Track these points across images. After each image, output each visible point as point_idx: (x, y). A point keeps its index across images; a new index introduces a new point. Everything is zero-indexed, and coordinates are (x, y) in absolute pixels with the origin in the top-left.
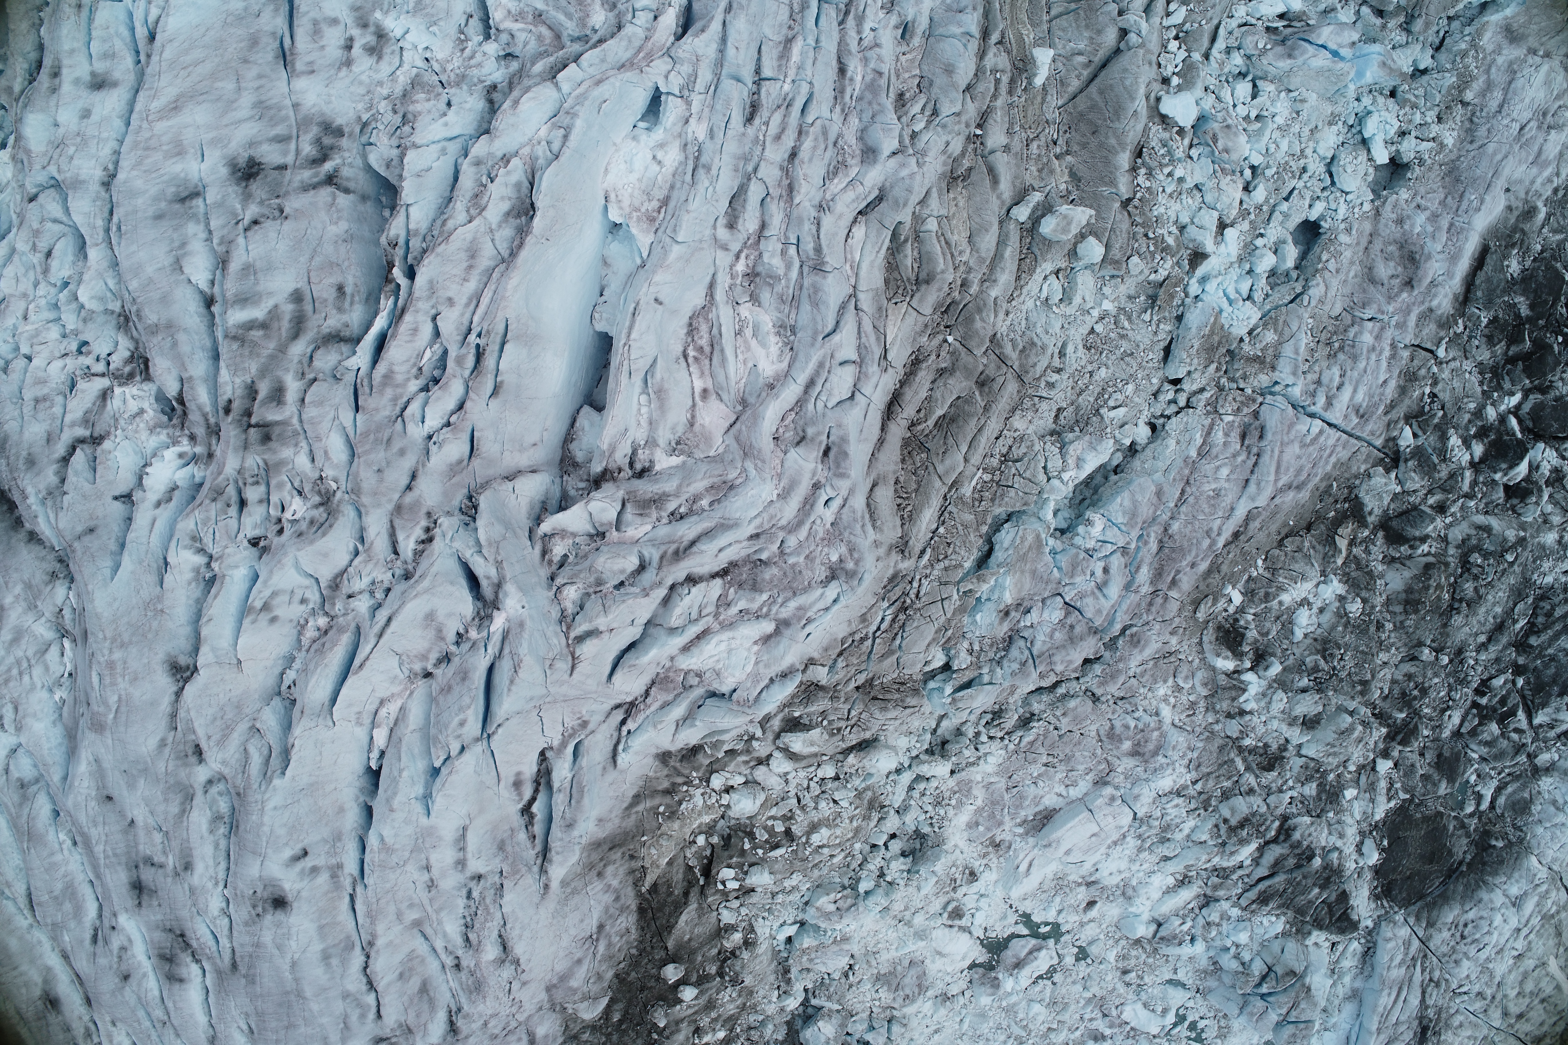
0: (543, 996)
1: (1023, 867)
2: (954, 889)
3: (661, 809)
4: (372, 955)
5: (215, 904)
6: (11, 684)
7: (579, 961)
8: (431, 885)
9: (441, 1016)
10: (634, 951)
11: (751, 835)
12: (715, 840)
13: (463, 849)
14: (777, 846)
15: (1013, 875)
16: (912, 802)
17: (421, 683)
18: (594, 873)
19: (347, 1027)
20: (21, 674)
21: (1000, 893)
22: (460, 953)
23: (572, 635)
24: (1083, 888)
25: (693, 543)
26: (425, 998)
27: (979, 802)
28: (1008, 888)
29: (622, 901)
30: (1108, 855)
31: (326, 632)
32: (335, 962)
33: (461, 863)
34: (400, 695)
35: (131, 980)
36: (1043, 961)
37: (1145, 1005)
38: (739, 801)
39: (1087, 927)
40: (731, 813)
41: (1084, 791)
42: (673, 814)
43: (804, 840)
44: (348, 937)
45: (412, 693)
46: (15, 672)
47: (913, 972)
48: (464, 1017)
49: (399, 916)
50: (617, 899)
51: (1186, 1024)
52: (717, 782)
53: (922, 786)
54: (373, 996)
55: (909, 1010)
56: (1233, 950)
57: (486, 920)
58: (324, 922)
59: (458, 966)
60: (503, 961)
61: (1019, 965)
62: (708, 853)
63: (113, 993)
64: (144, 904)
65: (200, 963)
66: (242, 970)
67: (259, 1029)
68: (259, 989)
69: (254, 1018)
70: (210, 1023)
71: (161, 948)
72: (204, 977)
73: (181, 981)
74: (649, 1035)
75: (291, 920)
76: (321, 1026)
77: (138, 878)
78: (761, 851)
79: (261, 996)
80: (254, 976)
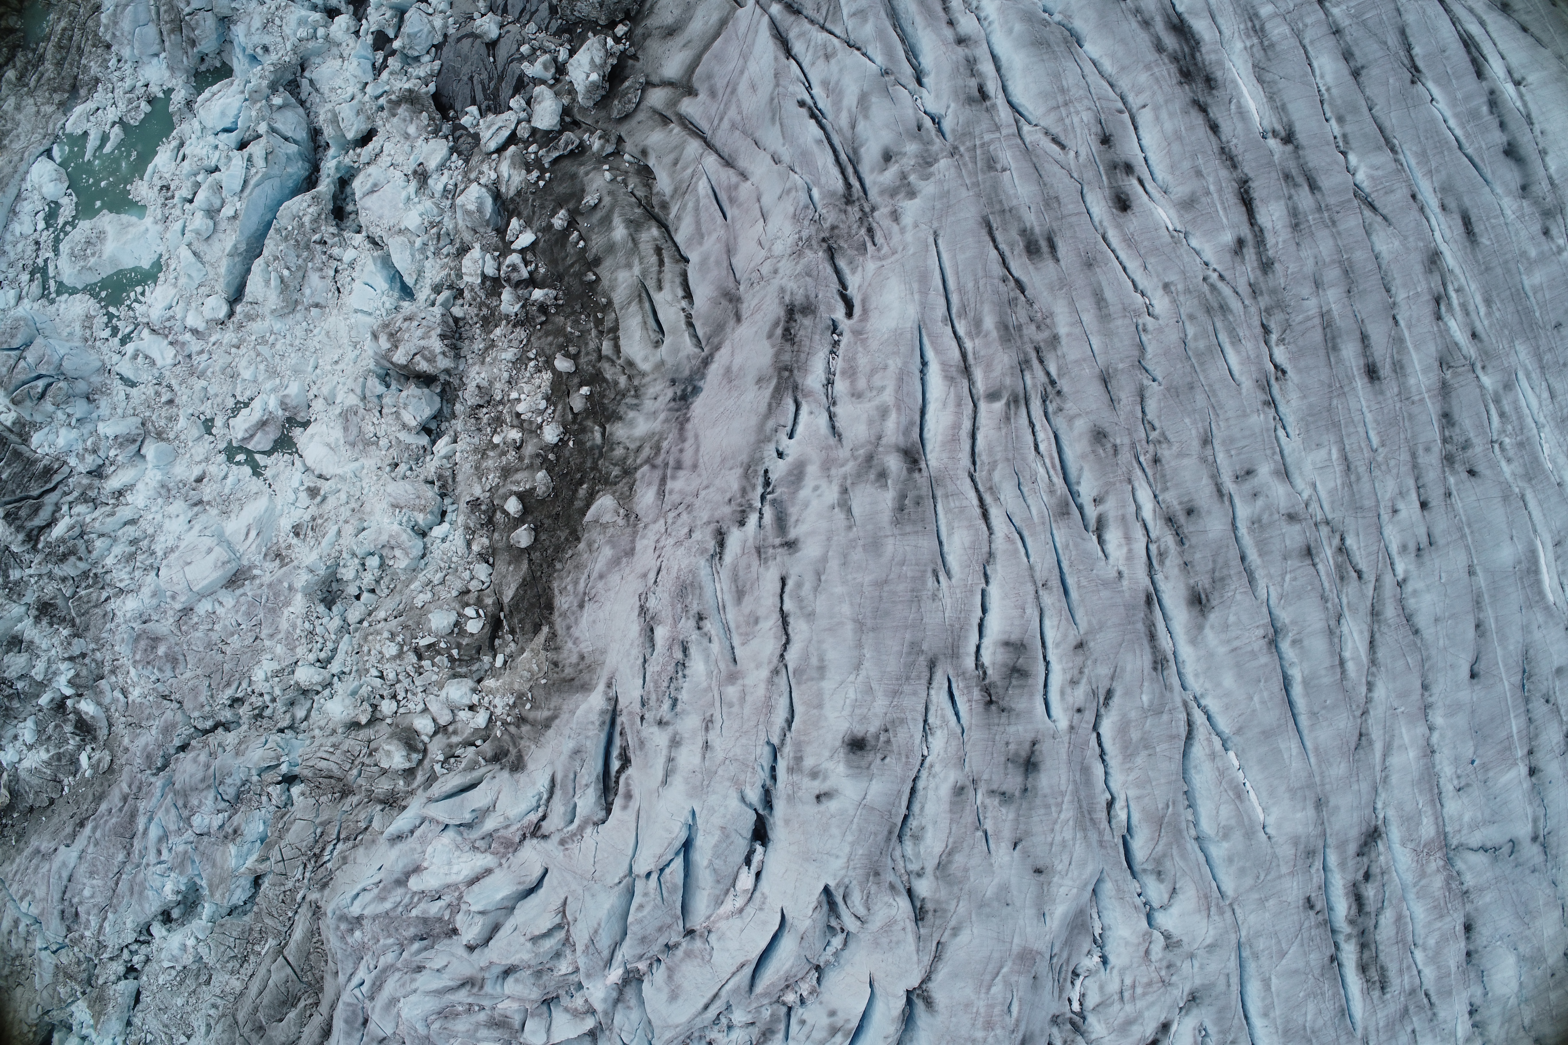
0: (640, 545)
1: (253, 534)
2: (314, 519)
3: (528, 706)
4: (775, 660)
5: (938, 742)
6: (1145, 980)
7: (601, 577)
8: (708, 724)
9: (728, 558)
10: (558, 566)
11: (451, 659)
12: (486, 659)
13: (670, 760)
14: (429, 646)
15: (262, 526)
16: (333, 637)
17: (697, 927)
18: (587, 661)
19: (818, 575)
20: (1134, 987)
21: (279, 501)
22: (694, 636)
23: (562, 934)
24: (205, 499)
25: (463, 985)
26: (740, 584)
27: (286, 612)
28: (270, 510)
29: (564, 624)
30: (179, 538)
31: (787, 987)
32: (814, 661)
33: (675, 742)
34: (720, 918)
36: (242, 424)
37: (153, 363)
38: (462, 697)
39: (202, 457)
40: (469, 683)
41: (200, 605)
42: (520, 696)
43: (405, 648)
44: (799, 683)
45: (708, 918)
46: (1139, 991)
47: (351, 438)
48: (706, 550)
49: (743, 699)
50: (569, 628)
51: (120, 335)
52: (481, 719)
53: (322, 655)
54: (785, 607)
55: (353, 400)
56: (73, 422)
57: (659, 674)
58: (815, 712)
59: (700, 618)
60: (652, 618)
61: (263, 424)
62: (497, 642)
63: (1101, 627)
64: (1027, 746)
65: (979, 665)
66: (922, 661)
67: (922, 579)
68: (908, 636)
69: (926, 594)
70: (987, 583)
71: (1022, 687)
72: (978, 648)
73: (1007, 644)
74: (558, 459)
75: (847, 725)
76: (844, 583)
77: (1026, 778)
78: (443, 645)
79: (906, 627)
80: (909, 654)
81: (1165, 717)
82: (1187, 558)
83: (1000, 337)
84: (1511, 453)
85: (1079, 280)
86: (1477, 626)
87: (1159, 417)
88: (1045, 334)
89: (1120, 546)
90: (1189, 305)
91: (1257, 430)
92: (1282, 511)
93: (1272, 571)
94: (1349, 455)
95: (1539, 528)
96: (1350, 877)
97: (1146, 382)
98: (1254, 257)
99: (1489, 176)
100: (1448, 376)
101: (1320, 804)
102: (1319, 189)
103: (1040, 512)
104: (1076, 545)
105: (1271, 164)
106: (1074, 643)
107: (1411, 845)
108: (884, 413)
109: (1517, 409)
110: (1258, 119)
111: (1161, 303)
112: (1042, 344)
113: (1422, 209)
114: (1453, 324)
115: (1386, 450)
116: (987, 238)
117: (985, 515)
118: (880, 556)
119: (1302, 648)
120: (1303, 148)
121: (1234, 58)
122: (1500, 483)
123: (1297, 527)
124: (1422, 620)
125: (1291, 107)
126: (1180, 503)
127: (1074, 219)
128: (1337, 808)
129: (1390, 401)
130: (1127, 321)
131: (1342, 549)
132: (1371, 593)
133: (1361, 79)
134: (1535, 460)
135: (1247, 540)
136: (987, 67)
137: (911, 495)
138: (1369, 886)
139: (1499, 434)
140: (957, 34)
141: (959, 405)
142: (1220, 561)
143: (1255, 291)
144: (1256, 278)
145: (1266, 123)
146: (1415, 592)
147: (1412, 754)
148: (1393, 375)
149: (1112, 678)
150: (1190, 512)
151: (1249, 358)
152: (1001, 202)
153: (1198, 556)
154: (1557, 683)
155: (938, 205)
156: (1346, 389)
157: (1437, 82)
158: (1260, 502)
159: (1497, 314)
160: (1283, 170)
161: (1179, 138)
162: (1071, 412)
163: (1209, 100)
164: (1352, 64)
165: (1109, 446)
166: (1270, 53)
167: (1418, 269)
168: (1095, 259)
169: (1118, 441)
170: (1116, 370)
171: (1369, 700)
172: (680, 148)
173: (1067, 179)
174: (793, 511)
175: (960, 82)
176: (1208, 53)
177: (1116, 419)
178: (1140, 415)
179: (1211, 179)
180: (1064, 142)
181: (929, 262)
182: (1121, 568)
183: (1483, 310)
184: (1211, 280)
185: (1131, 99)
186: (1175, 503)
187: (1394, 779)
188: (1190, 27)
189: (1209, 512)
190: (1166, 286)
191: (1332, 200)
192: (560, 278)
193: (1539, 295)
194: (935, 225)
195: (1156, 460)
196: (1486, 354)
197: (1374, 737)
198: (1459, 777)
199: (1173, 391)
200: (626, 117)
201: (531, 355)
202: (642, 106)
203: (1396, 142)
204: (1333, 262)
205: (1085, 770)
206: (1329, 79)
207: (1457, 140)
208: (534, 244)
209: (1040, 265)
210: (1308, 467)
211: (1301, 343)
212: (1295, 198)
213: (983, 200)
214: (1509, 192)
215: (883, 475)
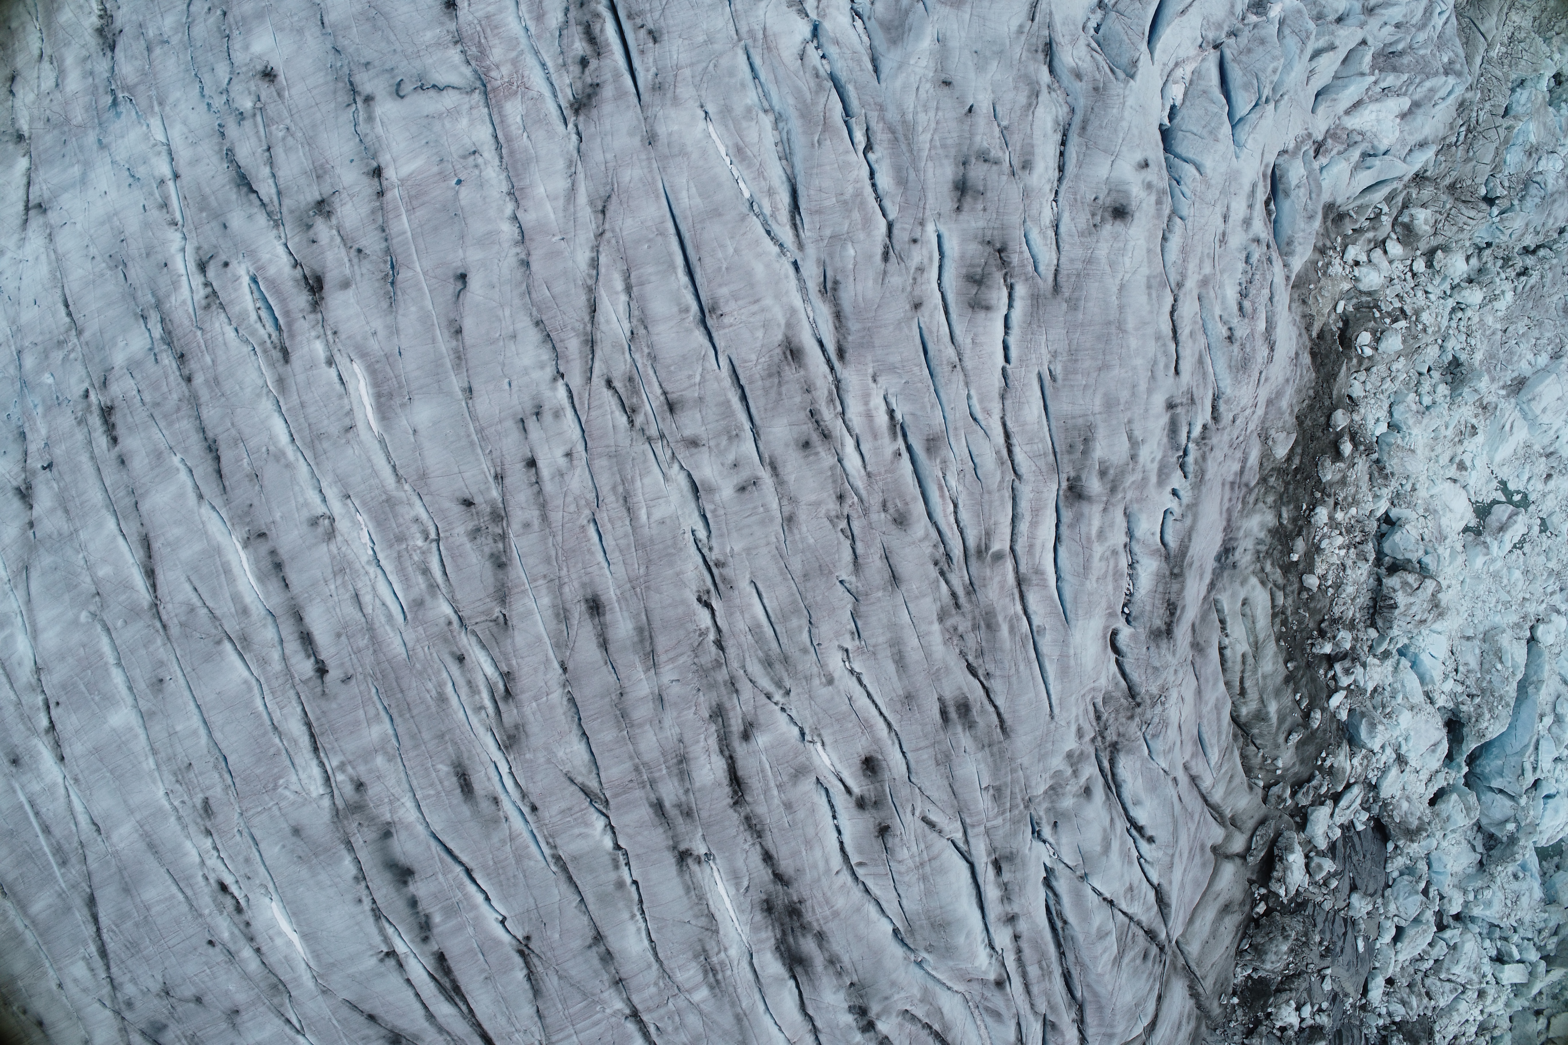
0: (1263, 411)
1: (1506, 428)
2: (1461, 441)
3: (1319, 264)
5: (1046, 212)
7: (1287, 382)
8: (1224, 239)
9: (1209, 395)
10: (1312, 393)
11: (1379, 309)
12: (1349, 308)
13: (1251, 207)
14: (1397, 320)
15: (1498, 435)
16: (1452, 331)
17: (1211, 51)
19: (1153, 377)
21: (1485, 458)
22: (1234, 322)
24: (1544, 459)
26: (1202, 371)
28: (1492, 451)
32: (1153, 295)
33: (1248, 224)
34: (1194, 59)
36: (1517, 529)
38: (1366, 274)
39: (1547, 499)
40: (1362, 287)
41: (1545, 363)
42: (1326, 274)
43: (1414, 318)
44: (1160, 275)
45: (1203, 60)
48: (1223, 404)
49: (1201, 261)
52: (1351, 253)
53: (1457, 314)
55: (1441, 551)
59: (1230, 339)
61: (1501, 530)
62: (1343, 325)
63: (898, 325)
64: (966, 208)
65: (1011, 288)
66: (1066, 292)
67: (1067, 372)
68: (1080, 316)
69: (1063, 357)
70: (1004, 370)
71: (972, 266)
72: (1010, 306)
73: (988, 308)
74: (1312, 493)
75: (1131, 232)
76: (1134, 368)
77: (964, 175)
78: (1388, 321)
79: (1082, 325)
80: (1078, 299)
81: (828, 232)
82: (808, 397)
83: (995, 616)
84: (414, 529)
85: (920, 680)
86: (459, 331)
87: (839, 543)
88: (949, 623)
89: (877, 408)
90: (807, 664)
91: (735, 535)
92: (705, 449)
93: (716, 385)
94: (625, 514)
95: (376, 446)
96: (606, 62)
97: (853, 579)
98: (733, 722)
99: (433, 843)
100: (497, 610)
101: (651, 140)
102: (652, 805)
103: (958, 440)
104: (923, 407)
105: (706, 826)
106: (923, 308)
107: (533, 93)
108: (1101, 534)
109: (405, 579)
110: (716, 874)
111: (835, 662)
112: (954, 612)
113: (524, 795)
114: (490, 670)
115: (579, 523)
116: (1005, 716)
117: (1007, 436)
118: (1105, 394)
119: (679, 304)
120: (668, 848)
121: (737, 937)
122: (430, 493)
123: (688, 432)
124: (533, 336)
125: (680, 891)
126: (817, 454)
127: (922, 744)
128: (631, 134)
129: (574, 576)
130: (871, 641)
131: (630, 412)
132: (597, 365)
133: (592, 933)
134: (380, 523)
135: (740, 417)
136: (992, 893)
137: (1078, 455)
138: (581, 53)
139: (429, 550)
140: (1014, 927)
141: (1031, 546)
142: (773, 394)
143: (732, 685)
144: (730, 699)
145: (708, 870)
146: (542, 367)
147: (541, 191)
148: (568, 606)
149: (885, 273)
150: (806, 445)
151: (742, 612)
152: (992, 755)
153: (798, 399)
154: (347, 272)
155: (1049, 746)
156: (628, 586)
157: (498, 943)
158: (731, 457)
159: (430, 686)
160: (693, 821)
161: (808, 843)
162: (927, 543)
163: (771, 887)
164: (602, 949)
165: (892, 510)
166: (699, 948)
167: (534, 728)
168: (903, 704)
169: (883, 515)
170: (884, 589)
171: (596, 249)
172: (1228, 793)
173: (926, 785)
174: (1166, 439)
175: (1019, 875)
176: (768, 939)
177: (885, 538)
178: (859, 545)
179: (776, 801)
180: (923, 824)
181: (1059, 687)
182: (873, 385)
183: (449, 688)
184: (781, 692)
185: (849, 879)
186: (823, 454)
187: (561, 164)
188: (784, 964)
189: (787, 445)
190: (830, 681)
191: (638, 793)
192: (1309, 665)
193: (372, 712)
194: (1052, 726)
195: (841, 498)
196: (447, 639)
197: (588, 210)
198: (476, 166)
199: (824, 570)
200: (1262, 822)
201: (1331, 591)
202: (1249, 833)
203: (554, 868)
204: (641, 725)
205: (902, 181)
206: (631, 928)
207: (474, 881)
208: (1329, 697)
209: (957, 693)
210: (675, 498)
211: (682, 632)
212: (681, 791)
213: (1008, 755)
214: (408, 827)
215: (1103, 473)
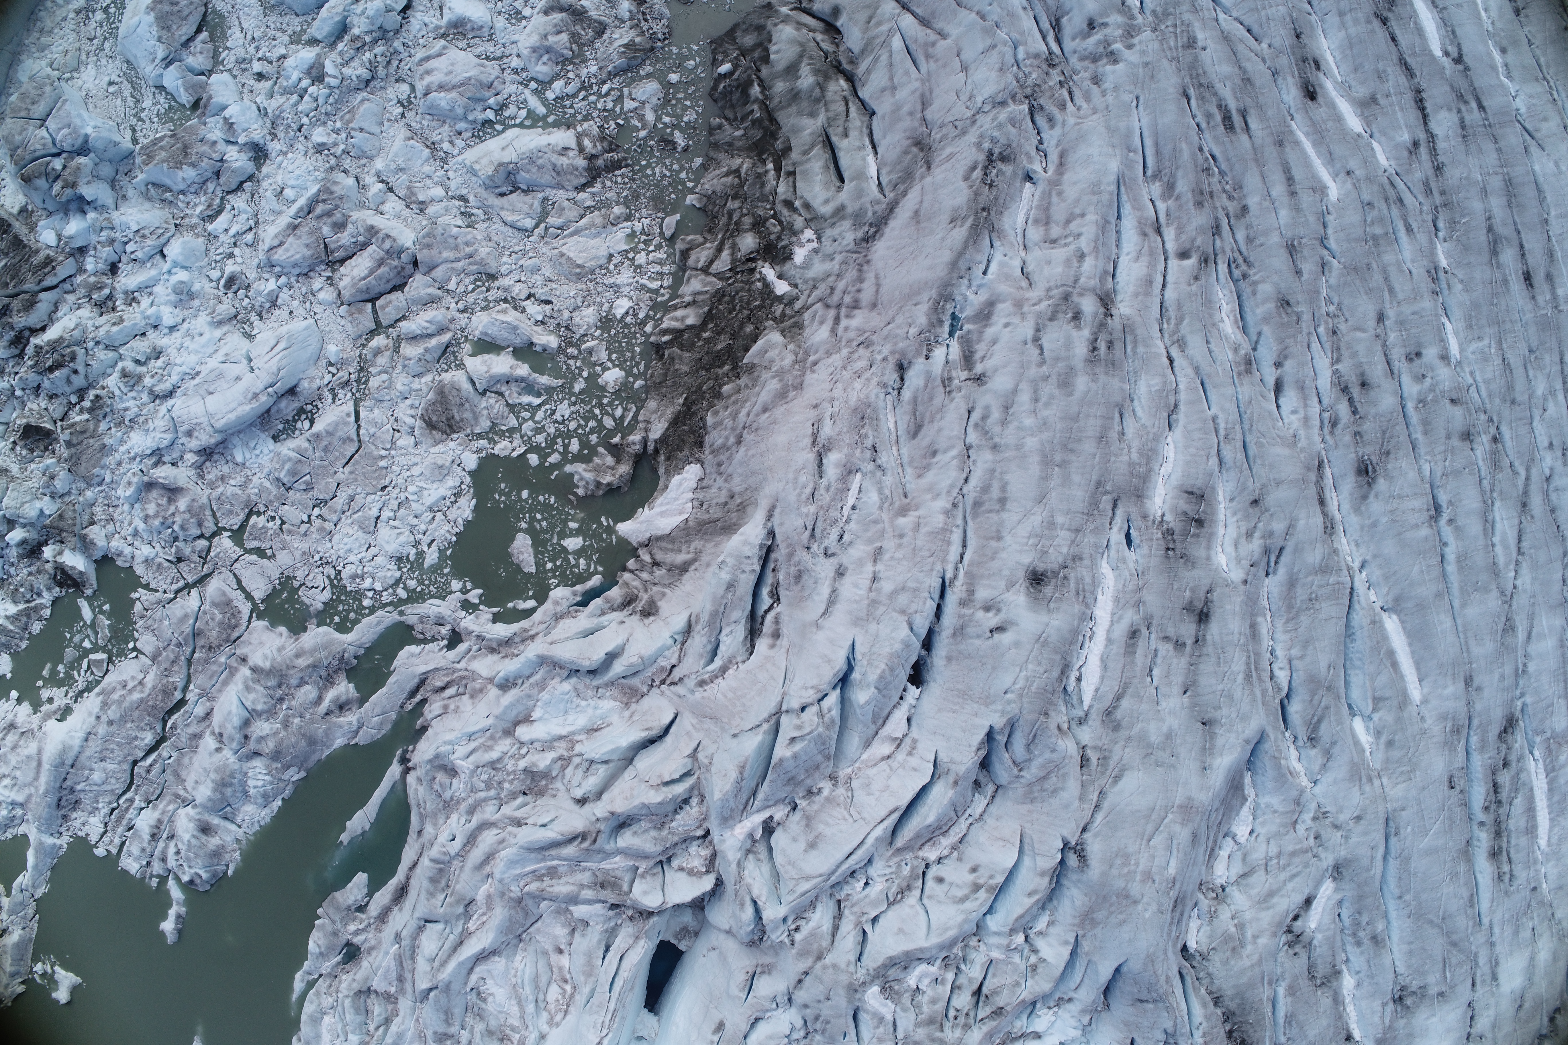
0: (807, 380)
4: (955, 491)
6: (1290, 850)
7: (765, 410)
8: (877, 556)
9: (909, 390)
10: (715, 401)
13: (833, 591)
17: (841, 772)
19: (1006, 408)
20: (1279, 856)
22: (868, 466)
23: (693, 781)
25: (571, 840)
26: (918, 418)
29: (715, 462)
32: (995, 493)
33: (839, 575)
34: (866, 765)
35: (1252, 498)
44: (975, 515)
45: (853, 763)
48: (886, 383)
49: (916, 529)
50: (721, 465)
54: (968, 441)
58: (994, 543)
60: (825, 447)
63: (1278, 483)
64: (1202, 595)
66: (1106, 500)
67: (1111, 420)
68: (1094, 475)
69: (1114, 435)
70: (1170, 431)
71: (1201, 537)
73: (1186, 492)
75: (1029, 558)
76: (1032, 417)
77: (1199, 628)
79: (1093, 467)
80: (1095, 492)
82: (1359, 427)
83: (1194, 200)
85: (1271, 156)
88: (1236, 204)
89: (1295, 410)
90: (1368, 192)
92: (1446, 393)
93: (1435, 448)
94: (1506, 351)
96: (1490, 762)
97: (1326, 258)
98: (1427, 159)
101: (1467, 681)
102: (1485, 108)
103: (1225, 368)
105: (1443, 78)
106: (1248, 500)
108: (1081, 257)
112: (1233, 213)
116: (1187, 108)
117: (1172, 366)
118: (1071, 393)
119: (1457, 527)
120: (1472, 70)
123: (1458, 412)
125: (1460, 32)
126: (1355, 375)
128: (1482, 688)
129: (1543, 306)
130: (1312, 199)
131: (1497, 438)
135: (1414, 418)
137: (1103, 337)
138: (1506, 773)
141: (1151, 257)
142: (1389, 433)
143: (1427, 190)
144: (1429, 178)
146: (1559, 488)
147: (1550, 644)
148: (1545, 285)
149: (1285, 536)
150: (1363, 384)
151: (1421, 249)
152: (1199, 76)
153: (1368, 427)
155: (1141, 73)
158: (1427, 383)
160: (1454, 86)
162: (1257, 278)
163: (1391, 16)
165: (1292, 313)
168: (1286, 139)
169: (1300, 311)
170: (1301, 242)
172: (874, 6)
173: (1261, 67)
174: (980, 349)
177: (1299, 289)
179: (1391, 83)
180: (1258, 34)
181: (1130, 125)
182: (1296, 432)
184: (1389, 175)
185: (1316, 4)
186: (1350, 374)
187: (1532, 667)
189: (1380, 387)
190: (1350, 173)
191: (1495, 120)
194: (1138, 91)
195: (1333, 333)
197: (1518, 623)
204: (1496, 174)
205: (1253, 625)
206: (1494, 14)
209: (1234, 139)
211: (1466, 241)
212: (1464, 113)
213: (1183, 73)
215: (1077, 317)
